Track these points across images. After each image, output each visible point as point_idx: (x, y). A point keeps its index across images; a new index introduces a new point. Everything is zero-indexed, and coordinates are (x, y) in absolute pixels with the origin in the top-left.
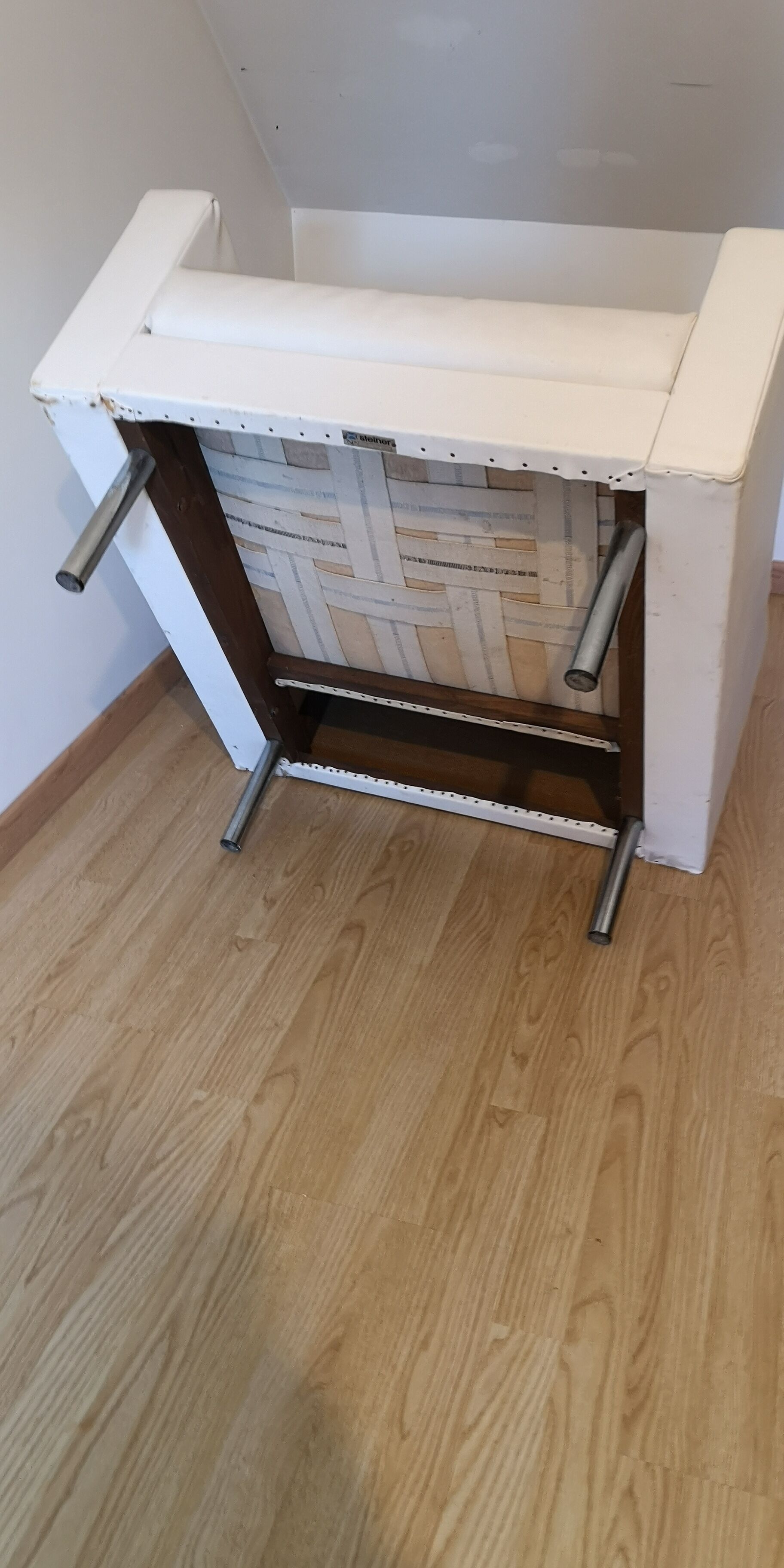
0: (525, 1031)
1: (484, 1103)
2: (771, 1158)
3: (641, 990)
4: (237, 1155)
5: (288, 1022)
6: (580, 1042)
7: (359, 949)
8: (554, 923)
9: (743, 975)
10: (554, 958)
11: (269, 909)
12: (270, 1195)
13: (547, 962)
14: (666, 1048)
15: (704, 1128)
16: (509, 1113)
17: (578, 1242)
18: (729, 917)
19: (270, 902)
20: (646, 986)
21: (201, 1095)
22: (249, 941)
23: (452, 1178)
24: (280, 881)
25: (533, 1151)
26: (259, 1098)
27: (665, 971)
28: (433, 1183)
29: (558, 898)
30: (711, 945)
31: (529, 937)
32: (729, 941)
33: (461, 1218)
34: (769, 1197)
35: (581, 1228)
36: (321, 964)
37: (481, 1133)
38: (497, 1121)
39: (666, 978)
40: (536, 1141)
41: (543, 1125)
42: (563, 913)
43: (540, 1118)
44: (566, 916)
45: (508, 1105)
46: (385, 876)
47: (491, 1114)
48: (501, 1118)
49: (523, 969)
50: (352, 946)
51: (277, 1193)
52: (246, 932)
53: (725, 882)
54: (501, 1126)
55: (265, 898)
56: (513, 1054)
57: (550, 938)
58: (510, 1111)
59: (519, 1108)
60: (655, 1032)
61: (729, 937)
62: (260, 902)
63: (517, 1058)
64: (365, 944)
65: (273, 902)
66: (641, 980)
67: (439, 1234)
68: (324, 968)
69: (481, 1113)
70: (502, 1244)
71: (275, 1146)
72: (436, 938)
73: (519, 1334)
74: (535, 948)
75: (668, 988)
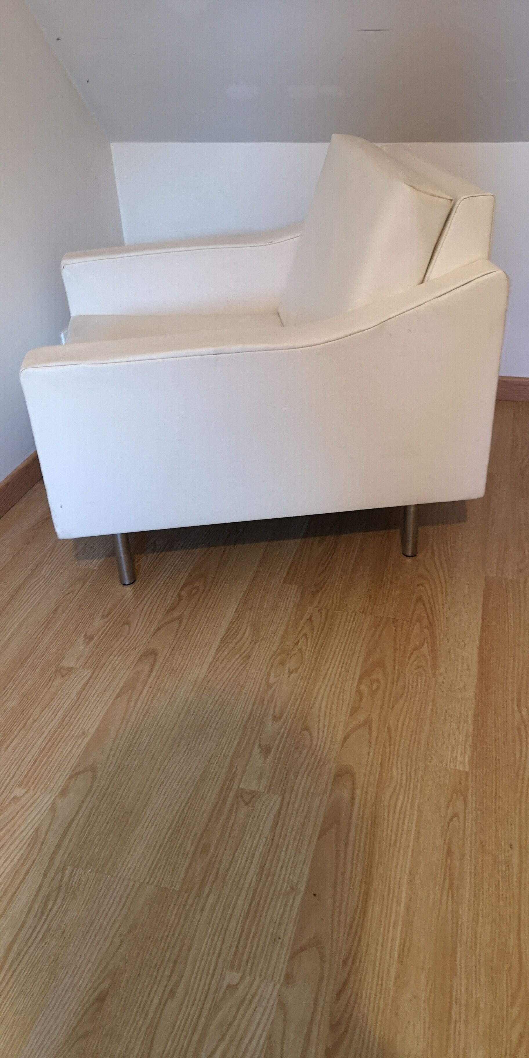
0: (271, 727)
1: (235, 787)
2: (451, 820)
3: (359, 691)
4: (41, 840)
5: (93, 731)
6: (310, 734)
7: (151, 671)
8: (297, 644)
9: (434, 675)
10: (296, 670)
11: (88, 643)
12: (64, 870)
13: (290, 673)
14: (374, 735)
15: (401, 797)
16: (253, 794)
17: (299, 898)
18: (426, 631)
19: (89, 639)
20: (363, 688)
21: (19, 792)
22: (70, 669)
23: (206, 849)
24: (98, 622)
25: (270, 823)
26: (63, 792)
27: (377, 675)
28: (190, 854)
29: (302, 624)
30: (412, 653)
31: (278, 655)
32: (425, 649)
33: (209, 884)
34: (449, 852)
35: (303, 886)
36: (121, 684)
37: (230, 811)
38: (244, 801)
39: (378, 680)
40: (272, 816)
41: (279, 802)
42: (305, 635)
43: (276, 797)
44: (306, 638)
45: (254, 787)
46: (176, 614)
47: (240, 794)
48: (247, 798)
49: (272, 680)
50: (147, 669)
51: (69, 869)
52: (67, 663)
53: (424, 605)
54: (247, 804)
55: (85, 636)
56: (260, 746)
57: (293, 655)
58: (254, 791)
59: (261, 789)
60: (368, 723)
61: (425, 646)
62: (82, 638)
63: (262, 750)
64: (156, 667)
65: (91, 638)
66: (360, 682)
67: (192, 896)
68: (123, 687)
69: (232, 794)
70: (240, 902)
71: (72, 830)
72: (209, 659)
73: (248, 979)
74: (282, 663)
75: (378, 688)
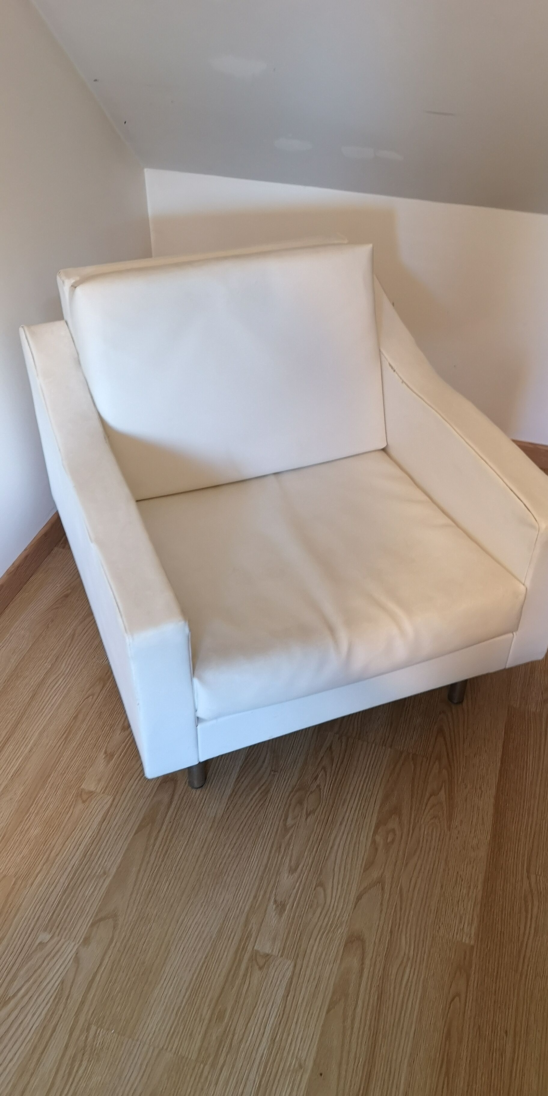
0: (286, 880)
1: (250, 948)
2: (453, 1000)
3: (374, 841)
4: (67, 993)
5: (114, 870)
6: (325, 891)
7: (171, 802)
8: (316, 778)
9: (449, 828)
10: (313, 811)
11: (108, 762)
12: (88, 1029)
13: (308, 815)
14: (386, 896)
15: (408, 970)
16: (267, 956)
17: (306, 1076)
18: (445, 772)
19: (109, 756)
20: (378, 838)
21: (45, 937)
22: (91, 793)
23: (221, 1017)
25: (281, 992)
26: (86, 941)
27: (393, 824)
28: (206, 1021)
29: (321, 754)
30: (429, 799)
31: (297, 791)
32: (443, 795)
33: (224, 1054)
34: (448, 1036)
35: (310, 1064)
36: (141, 816)
37: (245, 975)
38: (258, 964)
39: (393, 830)
40: (284, 984)
41: (291, 968)
42: (324, 768)
43: (289, 962)
44: (326, 772)
45: (267, 950)
47: (255, 955)
48: (261, 961)
49: (290, 822)
50: (166, 800)
51: (93, 1028)
52: (89, 785)
53: (445, 738)
54: (261, 968)
55: (105, 752)
56: (275, 901)
57: (311, 793)
58: (268, 955)
59: (275, 952)
60: (380, 881)
61: (442, 792)
62: (102, 755)
63: (277, 906)
64: (176, 797)
65: (112, 756)
66: (375, 833)
67: (207, 1067)
68: (143, 819)
69: (247, 956)
70: (252, 1077)
71: (95, 985)
72: (229, 791)
74: (300, 802)
75: (393, 840)
